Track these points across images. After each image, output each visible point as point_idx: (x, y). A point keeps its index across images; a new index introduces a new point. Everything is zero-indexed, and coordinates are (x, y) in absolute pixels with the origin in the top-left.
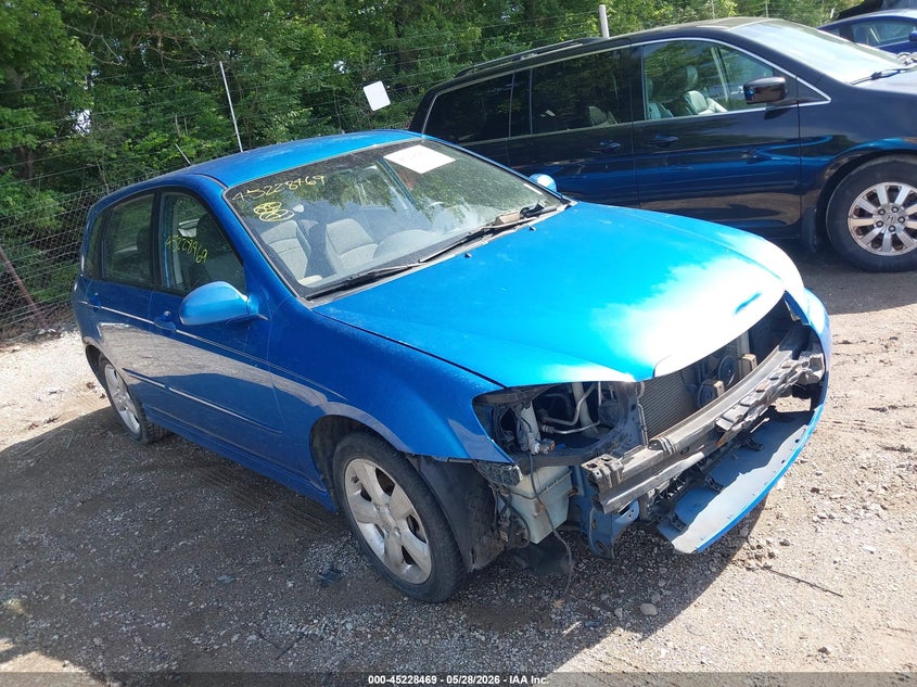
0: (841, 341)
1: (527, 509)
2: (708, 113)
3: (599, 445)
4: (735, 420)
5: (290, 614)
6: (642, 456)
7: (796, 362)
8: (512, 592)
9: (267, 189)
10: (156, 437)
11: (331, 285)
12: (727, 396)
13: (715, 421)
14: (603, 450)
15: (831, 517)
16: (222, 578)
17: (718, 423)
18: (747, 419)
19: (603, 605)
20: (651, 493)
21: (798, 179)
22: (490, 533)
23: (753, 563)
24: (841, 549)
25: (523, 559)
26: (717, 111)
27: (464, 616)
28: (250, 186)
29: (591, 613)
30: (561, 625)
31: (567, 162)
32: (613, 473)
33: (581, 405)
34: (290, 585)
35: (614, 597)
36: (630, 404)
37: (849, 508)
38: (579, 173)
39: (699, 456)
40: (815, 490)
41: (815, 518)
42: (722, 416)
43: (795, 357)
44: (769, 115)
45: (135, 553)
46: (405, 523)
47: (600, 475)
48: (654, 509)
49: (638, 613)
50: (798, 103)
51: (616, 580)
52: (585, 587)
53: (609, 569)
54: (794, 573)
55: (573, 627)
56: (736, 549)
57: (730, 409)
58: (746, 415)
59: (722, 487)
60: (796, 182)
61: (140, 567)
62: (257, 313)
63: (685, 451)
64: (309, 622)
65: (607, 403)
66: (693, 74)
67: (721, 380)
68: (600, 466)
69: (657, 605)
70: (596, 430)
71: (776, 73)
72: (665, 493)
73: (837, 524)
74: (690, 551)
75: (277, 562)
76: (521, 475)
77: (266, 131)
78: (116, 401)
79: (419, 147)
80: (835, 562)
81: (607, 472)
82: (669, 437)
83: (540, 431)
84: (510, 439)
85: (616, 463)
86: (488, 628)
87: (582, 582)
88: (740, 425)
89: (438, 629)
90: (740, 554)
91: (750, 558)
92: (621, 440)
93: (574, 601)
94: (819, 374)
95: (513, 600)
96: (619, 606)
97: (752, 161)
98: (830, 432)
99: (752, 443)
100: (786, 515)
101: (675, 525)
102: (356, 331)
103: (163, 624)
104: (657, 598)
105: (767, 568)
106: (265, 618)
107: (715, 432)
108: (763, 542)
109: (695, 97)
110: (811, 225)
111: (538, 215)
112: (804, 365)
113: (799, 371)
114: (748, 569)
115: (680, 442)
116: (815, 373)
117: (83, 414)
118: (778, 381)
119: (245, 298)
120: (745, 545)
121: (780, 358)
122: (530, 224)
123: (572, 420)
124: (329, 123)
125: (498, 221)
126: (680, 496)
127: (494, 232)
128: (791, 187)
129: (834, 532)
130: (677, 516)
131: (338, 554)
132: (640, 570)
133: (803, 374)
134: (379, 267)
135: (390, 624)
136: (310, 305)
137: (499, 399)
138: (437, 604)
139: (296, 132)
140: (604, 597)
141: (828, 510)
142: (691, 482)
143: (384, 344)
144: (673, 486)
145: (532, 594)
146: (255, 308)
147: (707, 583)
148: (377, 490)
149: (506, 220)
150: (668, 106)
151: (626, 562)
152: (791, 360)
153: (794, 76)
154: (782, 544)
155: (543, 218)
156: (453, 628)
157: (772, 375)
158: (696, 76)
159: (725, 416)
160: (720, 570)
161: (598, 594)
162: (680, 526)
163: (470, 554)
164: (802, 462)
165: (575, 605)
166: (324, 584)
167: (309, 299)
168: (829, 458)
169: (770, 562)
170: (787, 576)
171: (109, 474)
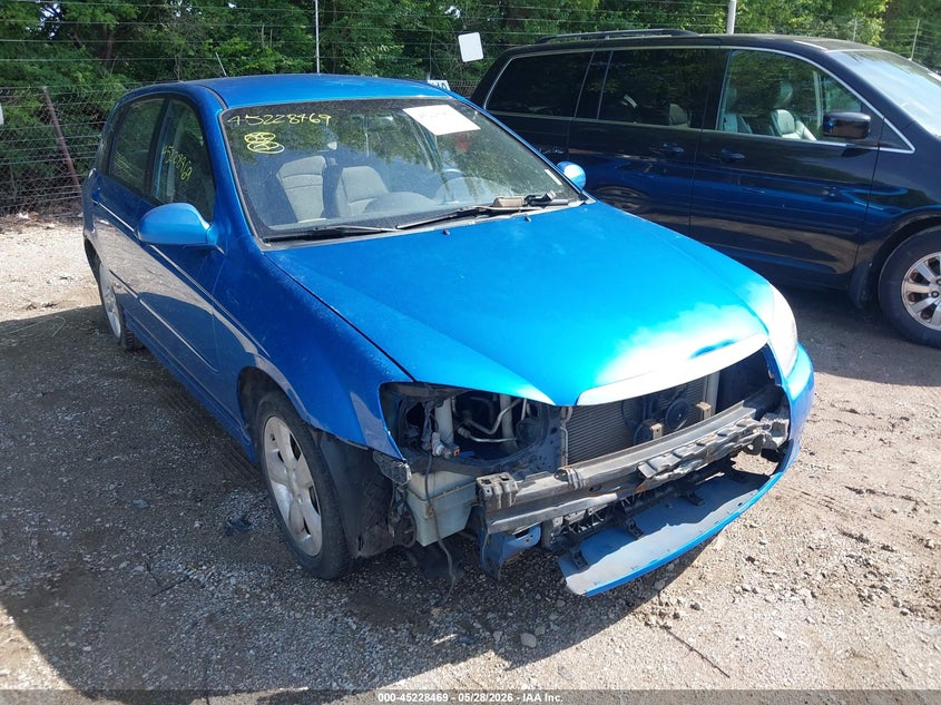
0: (848, 408)
1: (420, 509)
2: (794, 136)
3: (503, 462)
4: (660, 469)
5: (185, 554)
6: (546, 483)
7: (755, 423)
8: (404, 587)
9: (266, 118)
10: (133, 346)
11: (295, 231)
12: (662, 441)
13: (638, 465)
14: (507, 467)
15: (754, 591)
16: (137, 502)
17: (640, 468)
18: (676, 471)
19: (486, 625)
20: (558, 522)
21: (858, 228)
22: (383, 524)
23: (653, 619)
24: (750, 627)
25: (416, 557)
26: (804, 137)
27: (346, 599)
28: (251, 111)
29: (470, 628)
30: (436, 634)
31: (637, 158)
32: (505, 495)
33: (504, 415)
34: (197, 525)
35: (501, 618)
36: (551, 426)
37: (777, 586)
38: (647, 170)
39: (612, 497)
40: (750, 559)
41: (738, 588)
42: (647, 462)
43: (758, 417)
44: (848, 153)
45: (69, 456)
46: (308, 492)
47: (491, 493)
48: (559, 539)
49: (517, 641)
50: (879, 146)
51: (509, 601)
52: (476, 600)
53: (507, 588)
54: (691, 640)
55: (447, 638)
56: (644, 600)
57: (661, 456)
58: (676, 466)
59: (642, 534)
60: (857, 230)
61: (68, 471)
62: (215, 244)
63: (595, 488)
64: (197, 566)
65: (529, 420)
66: (787, 92)
67: (663, 422)
68: (496, 484)
69: (539, 638)
70: (515, 444)
71: (864, 110)
72: (575, 526)
73: (757, 599)
74: (580, 592)
75: (196, 499)
76: (409, 474)
77: (353, 60)
78: (107, 301)
79: (447, 108)
80: (737, 639)
81: (499, 491)
82: (579, 471)
83: (455, 433)
84: (413, 433)
85: (512, 484)
86: (364, 617)
87: (475, 595)
88: (666, 475)
89: (315, 606)
90: (646, 607)
91: (653, 614)
92: (531, 462)
93: (459, 612)
94: (778, 441)
95: (399, 596)
96: (502, 628)
97: (828, 198)
98: (794, 502)
99: (693, 495)
100: (710, 577)
101: (576, 561)
102: (295, 286)
103: (64, 534)
104: (541, 630)
105: (666, 628)
106: (160, 552)
107: (637, 476)
108: (673, 601)
109: (783, 116)
110: (862, 279)
111: (543, 206)
112: (765, 427)
113: (756, 433)
114: (647, 624)
115: (590, 478)
116: (774, 439)
117: (82, 306)
118: (725, 439)
119: (206, 226)
120: (655, 599)
121: (740, 414)
122: (529, 213)
123: (491, 429)
124: (419, 65)
125: (496, 203)
126: (593, 533)
127: (490, 213)
128: (850, 234)
129: (751, 608)
130: (580, 554)
131: (256, 505)
132: (538, 597)
133: (761, 437)
134: (353, 224)
135: (271, 588)
136: (264, 247)
137: (409, 391)
138: (324, 580)
139: (382, 67)
140: (490, 616)
141: (755, 584)
142: (612, 520)
143: (316, 305)
144: (587, 520)
145: (422, 594)
146: (213, 239)
147: (600, 627)
148: (289, 454)
149: (505, 204)
150: (748, 120)
151: (527, 585)
152: (751, 419)
153: (882, 117)
154: (692, 607)
155: (548, 209)
156: (330, 609)
157: (721, 431)
158: (790, 95)
159: (651, 461)
160: (619, 618)
161: (486, 611)
162: (581, 564)
163: (357, 540)
164: (751, 526)
165: (459, 616)
166: (229, 532)
167: (266, 241)
168: (781, 528)
169: (670, 623)
170: (682, 642)
171: (80, 372)
